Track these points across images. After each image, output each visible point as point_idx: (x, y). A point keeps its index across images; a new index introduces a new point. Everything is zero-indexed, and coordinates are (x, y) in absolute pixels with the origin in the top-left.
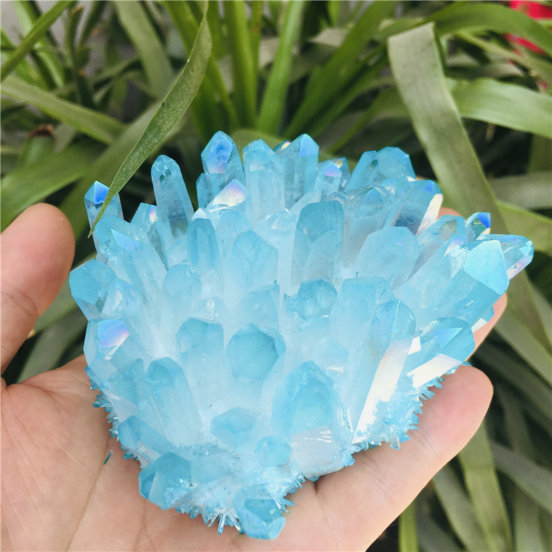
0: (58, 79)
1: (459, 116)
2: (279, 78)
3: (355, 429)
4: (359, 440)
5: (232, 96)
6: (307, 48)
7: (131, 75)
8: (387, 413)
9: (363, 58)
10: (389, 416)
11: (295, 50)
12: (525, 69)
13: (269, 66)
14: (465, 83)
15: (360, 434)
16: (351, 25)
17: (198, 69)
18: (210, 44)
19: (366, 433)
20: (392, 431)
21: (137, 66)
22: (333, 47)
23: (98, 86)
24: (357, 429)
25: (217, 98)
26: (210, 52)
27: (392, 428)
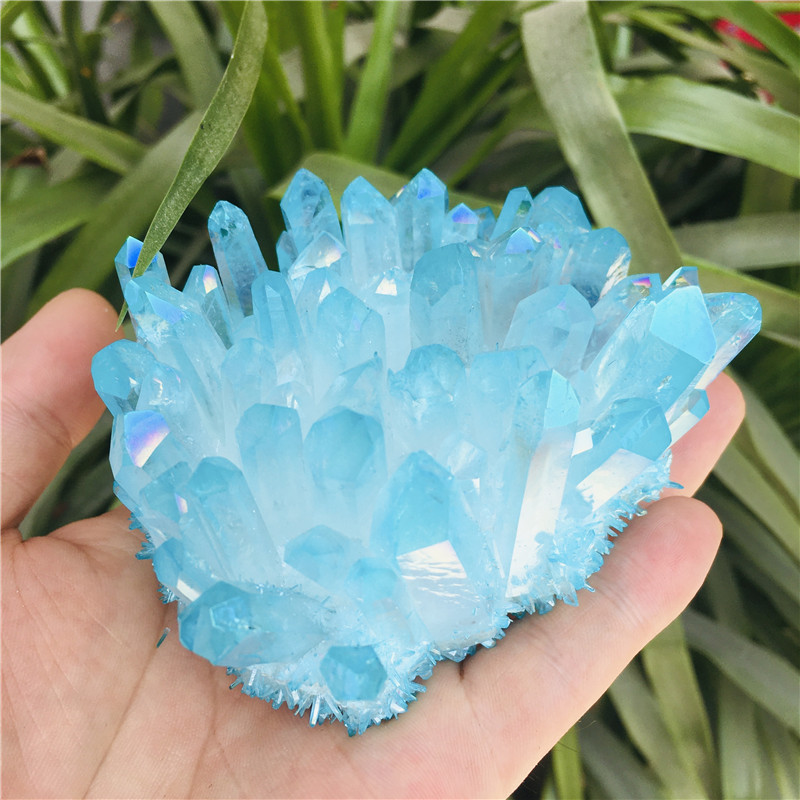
0: (60, 85)
1: (624, 129)
2: (375, 80)
4: (517, 591)
5: (302, 105)
6: (418, 36)
7: (166, 79)
8: (553, 548)
9: (493, 48)
10: (557, 552)
12: (736, 71)
13: (361, 61)
14: (640, 82)
15: (516, 582)
17: (249, 67)
18: (265, 25)
19: (525, 581)
20: (562, 574)
21: (172, 66)
22: (453, 34)
23: (117, 95)
25: (281, 107)
26: (265, 36)
27: (561, 570)
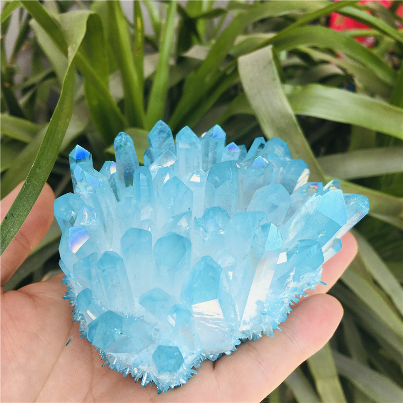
3: (241, 319)
4: (245, 328)
6: (181, 61)
8: (264, 308)
9: (222, 69)
10: (266, 310)
11: (172, 62)
14: (299, 88)
15: (245, 323)
16: (213, 42)
19: (249, 323)
20: (267, 321)
21: (53, 75)
24: (243, 319)
27: (267, 319)
